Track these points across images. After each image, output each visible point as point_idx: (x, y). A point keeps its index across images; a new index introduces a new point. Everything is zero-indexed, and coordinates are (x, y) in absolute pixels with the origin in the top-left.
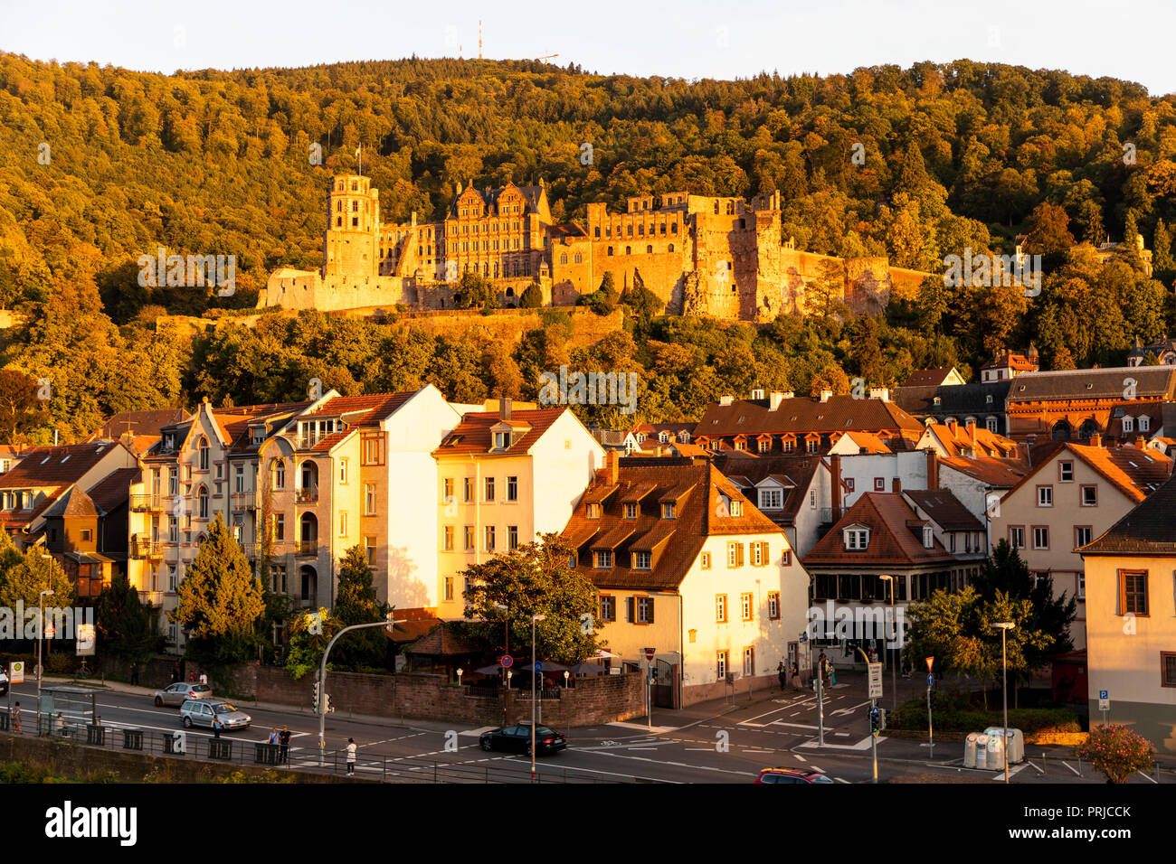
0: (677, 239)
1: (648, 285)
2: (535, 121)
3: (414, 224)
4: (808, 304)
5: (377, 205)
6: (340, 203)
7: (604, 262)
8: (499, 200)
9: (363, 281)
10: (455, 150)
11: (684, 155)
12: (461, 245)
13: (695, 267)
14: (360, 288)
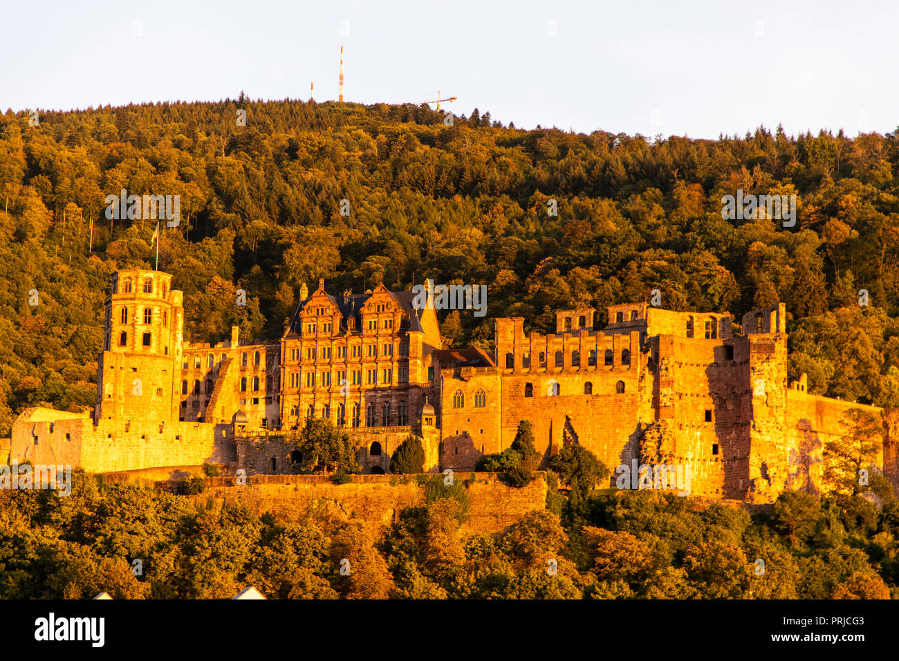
0: (629, 374)
1: (585, 441)
2: (419, 195)
3: (235, 344)
4: (828, 476)
5: (180, 315)
6: (125, 311)
7: (518, 406)
8: (364, 310)
9: (155, 429)
10: (299, 236)
11: (642, 248)
12: (303, 376)
13: (657, 416)
14: (152, 439)
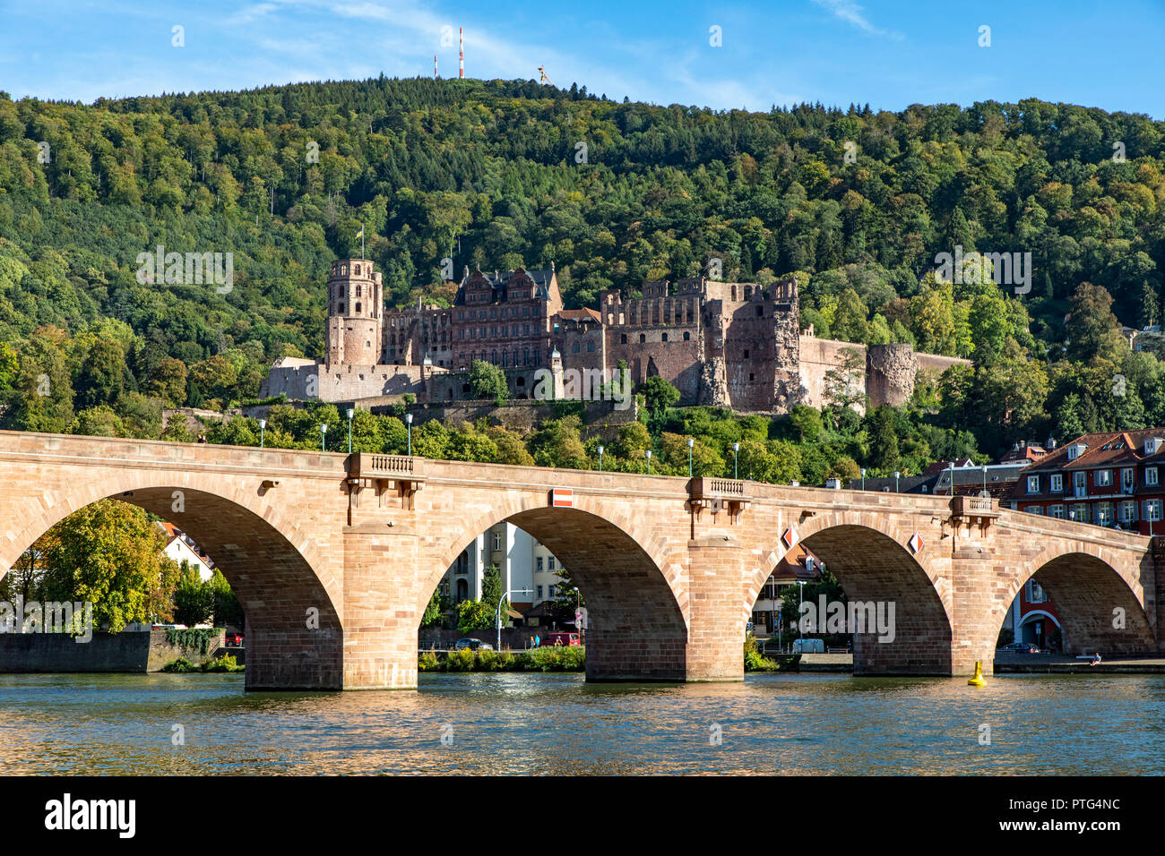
0: (692, 327)
1: (662, 374)
3: (419, 309)
5: (380, 290)
6: (342, 288)
7: (617, 350)
9: (368, 370)
14: (366, 377)
